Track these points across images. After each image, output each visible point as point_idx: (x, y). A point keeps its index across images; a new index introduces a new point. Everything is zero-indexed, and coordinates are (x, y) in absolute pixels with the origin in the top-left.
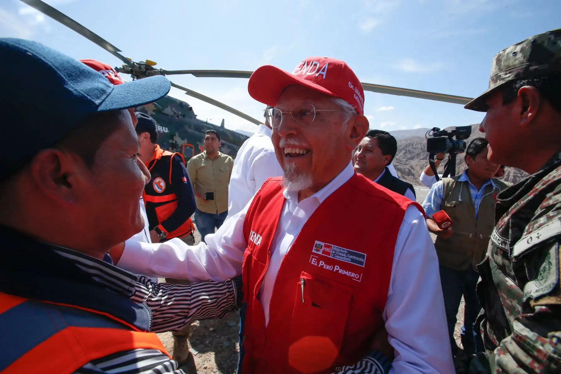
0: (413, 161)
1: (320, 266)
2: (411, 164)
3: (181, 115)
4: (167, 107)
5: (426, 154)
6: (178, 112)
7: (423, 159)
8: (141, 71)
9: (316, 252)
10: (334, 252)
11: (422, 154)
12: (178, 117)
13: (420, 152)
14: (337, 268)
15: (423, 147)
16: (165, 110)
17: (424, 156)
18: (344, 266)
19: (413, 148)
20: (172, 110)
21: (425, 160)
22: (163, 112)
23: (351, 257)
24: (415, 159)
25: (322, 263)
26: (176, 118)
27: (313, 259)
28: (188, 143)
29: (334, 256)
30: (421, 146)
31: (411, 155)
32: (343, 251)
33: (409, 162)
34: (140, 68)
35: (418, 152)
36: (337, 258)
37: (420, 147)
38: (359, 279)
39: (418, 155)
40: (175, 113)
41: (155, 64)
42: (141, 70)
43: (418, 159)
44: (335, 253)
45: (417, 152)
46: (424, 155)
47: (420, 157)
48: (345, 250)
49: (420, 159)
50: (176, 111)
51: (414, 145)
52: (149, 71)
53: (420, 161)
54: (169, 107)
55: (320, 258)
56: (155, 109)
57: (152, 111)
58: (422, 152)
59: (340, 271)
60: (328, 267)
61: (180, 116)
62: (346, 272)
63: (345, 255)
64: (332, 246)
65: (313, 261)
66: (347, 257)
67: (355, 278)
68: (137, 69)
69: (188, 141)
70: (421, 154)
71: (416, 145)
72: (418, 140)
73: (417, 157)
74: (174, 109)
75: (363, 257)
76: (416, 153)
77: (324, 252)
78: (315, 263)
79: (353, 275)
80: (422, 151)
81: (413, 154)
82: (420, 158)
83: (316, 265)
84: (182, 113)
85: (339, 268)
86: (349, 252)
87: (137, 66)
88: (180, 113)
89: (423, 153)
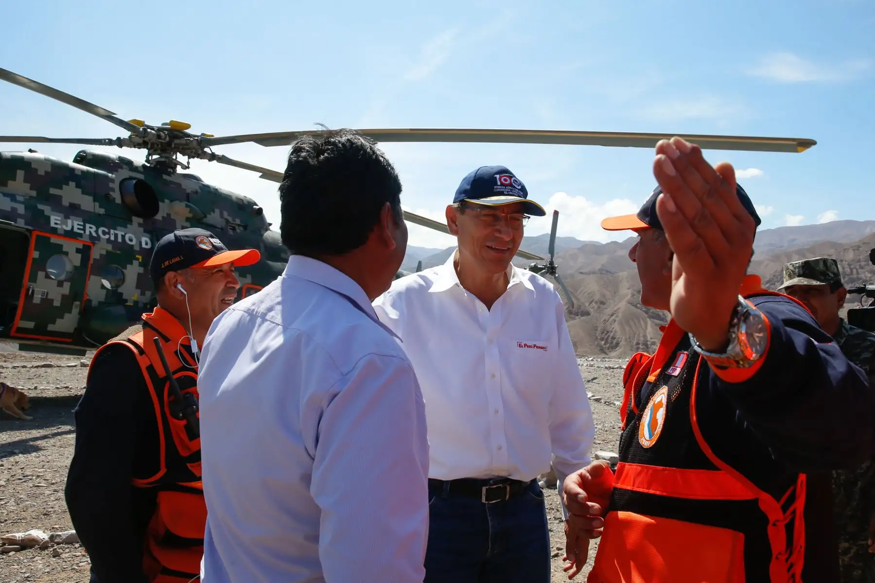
3: (239, 225)
4: (214, 212)
6: (235, 221)
8: (159, 142)
12: (234, 229)
16: (208, 216)
20: (222, 216)
22: (205, 220)
26: (231, 232)
28: (253, 283)
34: (159, 137)
40: (227, 221)
41: (188, 126)
42: (160, 140)
50: (230, 219)
52: (177, 141)
54: (217, 211)
56: (190, 215)
57: (184, 219)
61: (237, 228)
68: (154, 140)
69: (253, 278)
74: (225, 214)
84: (241, 221)
87: (153, 134)
88: (238, 221)
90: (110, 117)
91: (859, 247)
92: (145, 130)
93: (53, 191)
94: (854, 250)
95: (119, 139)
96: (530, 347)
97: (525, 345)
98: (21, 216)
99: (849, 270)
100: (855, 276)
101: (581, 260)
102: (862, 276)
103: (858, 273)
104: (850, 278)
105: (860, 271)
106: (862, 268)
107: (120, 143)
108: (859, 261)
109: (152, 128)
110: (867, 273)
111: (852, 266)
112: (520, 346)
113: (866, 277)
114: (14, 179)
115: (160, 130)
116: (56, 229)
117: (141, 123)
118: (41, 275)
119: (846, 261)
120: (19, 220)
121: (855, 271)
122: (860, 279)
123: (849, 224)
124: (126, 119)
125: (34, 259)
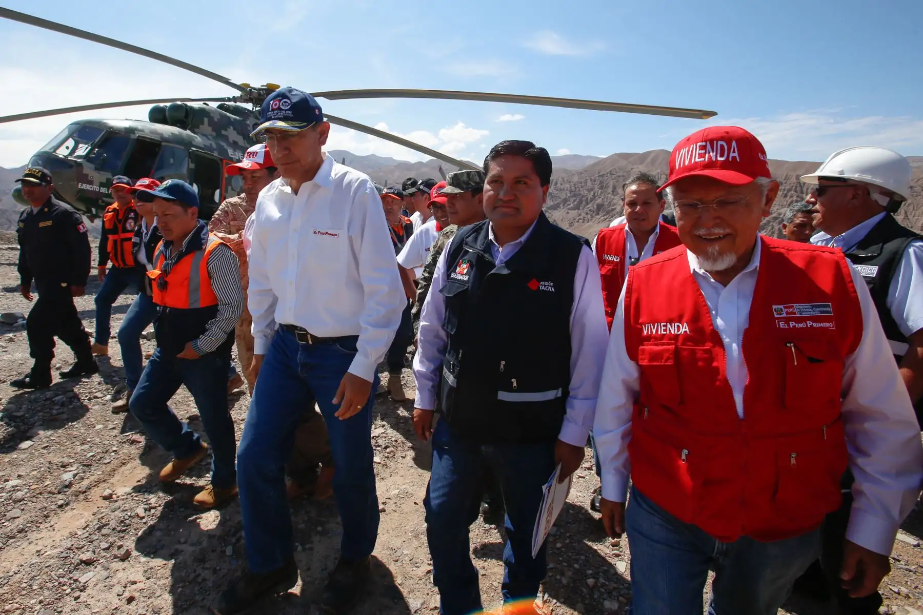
0: (556, 211)
1: (791, 327)
2: (553, 218)
5: (577, 200)
7: (573, 209)
9: (779, 316)
10: (798, 310)
11: (572, 200)
13: (569, 197)
14: (809, 323)
15: (573, 188)
17: (575, 203)
18: (815, 319)
19: (557, 190)
21: (577, 211)
23: (818, 309)
24: (560, 208)
25: (792, 324)
27: (781, 323)
29: (800, 314)
30: (571, 187)
31: (553, 201)
32: (806, 307)
33: (550, 213)
34: (260, 94)
35: (565, 196)
36: (804, 315)
37: (569, 188)
38: (833, 327)
39: (565, 201)
42: (260, 97)
43: (565, 209)
44: (801, 311)
45: (563, 196)
46: (574, 201)
47: (569, 205)
48: (808, 305)
49: (569, 209)
51: (559, 182)
53: (568, 213)
55: (787, 320)
58: (573, 196)
59: (815, 325)
60: (801, 325)
62: (821, 324)
63: (811, 310)
64: (793, 306)
65: (781, 325)
66: (814, 311)
67: (830, 327)
68: (257, 97)
70: (569, 201)
71: (561, 185)
72: (564, 175)
73: (564, 205)
75: (828, 306)
76: (562, 198)
77: (787, 313)
78: (785, 326)
79: (828, 325)
80: (572, 194)
81: (556, 201)
82: (568, 207)
83: (787, 327)
85: (811, 322)
86: (813, 306)
87: (256, 93)
89: (575, 198)
90: (226, 81)
91: (581, 173)
92: (250, 90)
93: (223, 132)
94: (578, 175)
95: (234, 97)
96: (322, 234)
97: (319, 232)
98: (215, 150)
99: (574, 189)
100: (577, 193)
101: (397, 174)
102: (582, 193)
103: (579, 190)
104: (574, 194)
105: (581, 189)
106: (582, 187)
107: (235, 99)
108: (581, 183)
109: (255, 89)
110: (585, 191)
111: (576, 186)
112: (315, 233)
113: (584, 193)
114: (203, 124)
115: (260, 90)
116: (232, 158)
117: (248, 86)
118: (230, 188)
119: (573, 182)
120: (215, 152)
121: (578, 189)
122: (580, 194)
123: (576, 157)
124: (238, 83)
125: (226, 178)
